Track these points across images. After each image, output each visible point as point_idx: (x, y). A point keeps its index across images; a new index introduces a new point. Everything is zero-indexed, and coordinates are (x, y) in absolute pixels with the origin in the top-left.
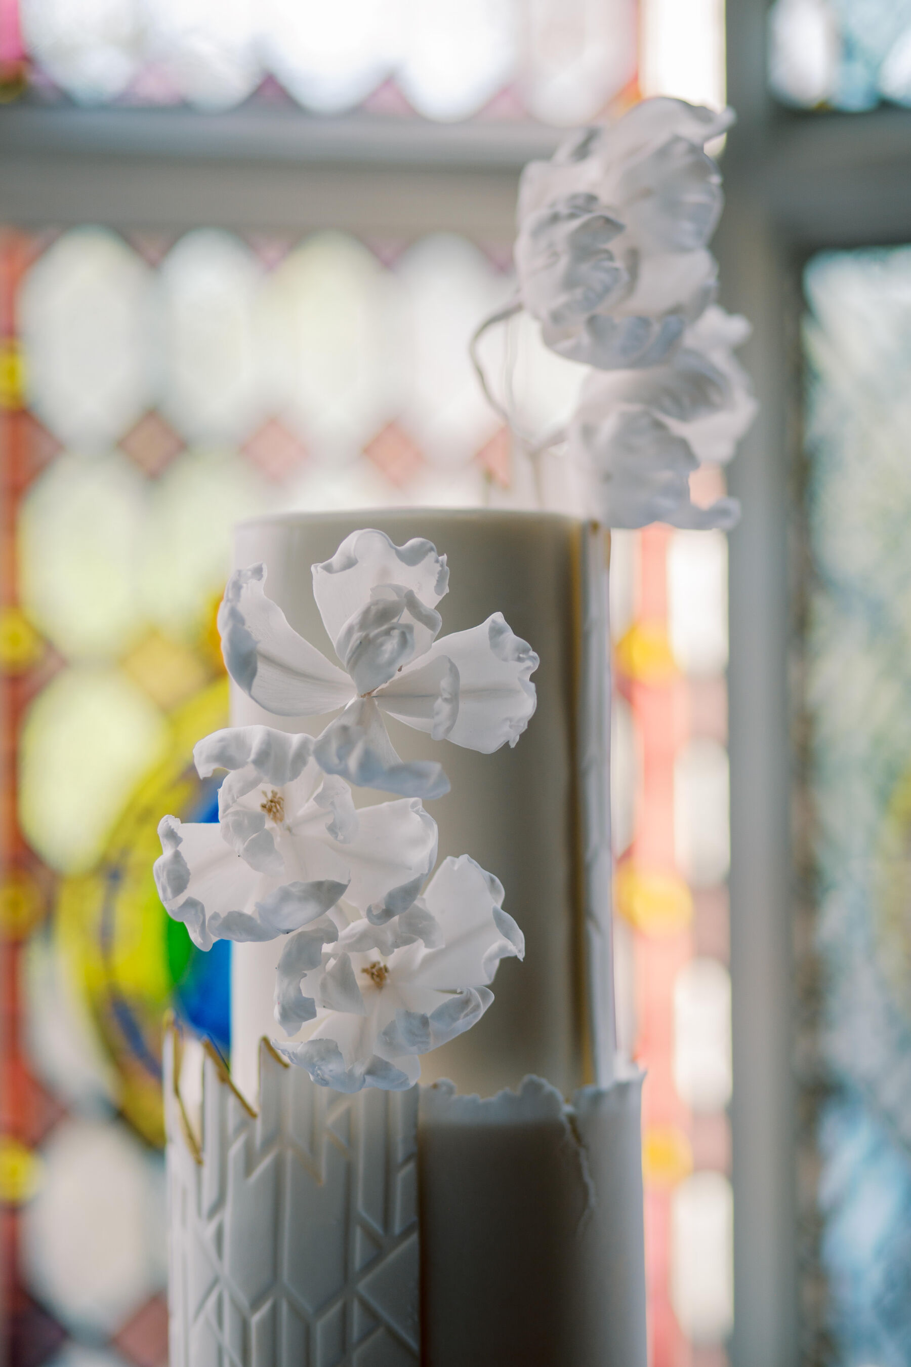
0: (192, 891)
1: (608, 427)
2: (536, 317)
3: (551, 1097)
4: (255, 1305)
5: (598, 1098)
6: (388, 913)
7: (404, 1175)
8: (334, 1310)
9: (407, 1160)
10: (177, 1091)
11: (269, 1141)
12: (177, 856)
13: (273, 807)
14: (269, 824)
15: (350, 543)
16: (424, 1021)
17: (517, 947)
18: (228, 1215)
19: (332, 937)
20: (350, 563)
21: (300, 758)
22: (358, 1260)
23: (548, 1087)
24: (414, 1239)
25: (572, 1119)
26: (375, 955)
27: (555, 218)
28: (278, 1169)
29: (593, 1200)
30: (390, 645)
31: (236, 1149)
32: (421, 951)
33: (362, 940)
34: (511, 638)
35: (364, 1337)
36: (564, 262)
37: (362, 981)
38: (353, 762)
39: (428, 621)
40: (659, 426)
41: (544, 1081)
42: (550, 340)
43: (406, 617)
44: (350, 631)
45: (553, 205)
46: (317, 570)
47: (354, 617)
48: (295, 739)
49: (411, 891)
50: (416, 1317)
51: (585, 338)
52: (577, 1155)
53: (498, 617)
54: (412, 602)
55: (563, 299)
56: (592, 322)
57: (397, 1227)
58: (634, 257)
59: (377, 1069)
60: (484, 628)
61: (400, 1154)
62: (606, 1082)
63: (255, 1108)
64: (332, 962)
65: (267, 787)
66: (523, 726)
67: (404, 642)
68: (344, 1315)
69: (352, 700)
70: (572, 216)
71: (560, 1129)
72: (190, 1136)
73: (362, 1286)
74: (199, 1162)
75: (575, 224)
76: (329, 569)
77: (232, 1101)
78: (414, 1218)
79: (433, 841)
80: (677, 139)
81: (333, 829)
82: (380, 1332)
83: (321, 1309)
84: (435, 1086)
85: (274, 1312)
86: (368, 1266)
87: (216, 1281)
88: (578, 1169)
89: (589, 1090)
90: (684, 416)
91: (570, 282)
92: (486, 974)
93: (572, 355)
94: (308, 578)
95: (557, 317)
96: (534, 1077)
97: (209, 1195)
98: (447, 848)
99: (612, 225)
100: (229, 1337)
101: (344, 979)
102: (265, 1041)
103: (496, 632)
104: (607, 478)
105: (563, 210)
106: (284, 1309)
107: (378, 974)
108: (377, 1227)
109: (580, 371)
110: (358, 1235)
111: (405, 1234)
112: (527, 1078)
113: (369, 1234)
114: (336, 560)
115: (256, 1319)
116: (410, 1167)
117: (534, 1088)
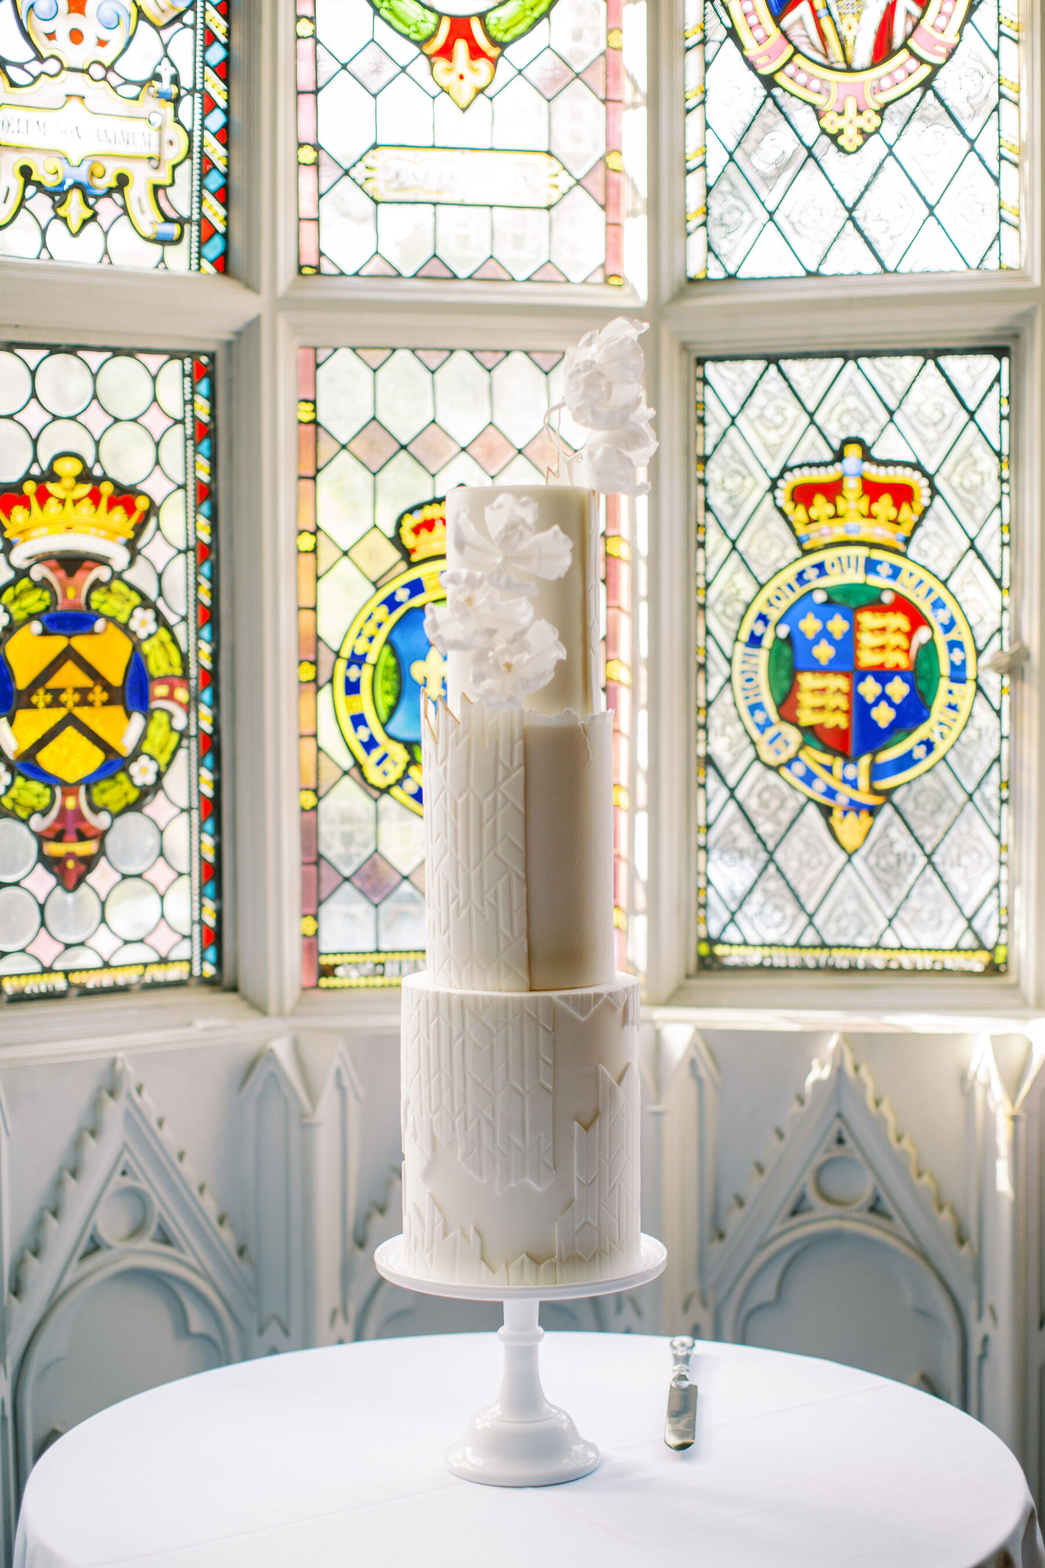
0: (440, 632)
1: (599, 453)
2: (570, 409)
3: (575, 716)
4: (460, 795)
5: (593, 718)
6: (514, 641)
7: (518, 745)
8: (491, 796)
9: (519, 739)
10: (426, 717)
11: (465, 733)
12: (434, 619)
13: (469, 601)
14: (468, 608)
15: (501, 499)
16: (528, 681)
17: (562, 654)
18: (448, 762)
19: (492, 649)
20: (500, 506)
21: (481, 580)
22: (500, 777)
23: (574, 713)
24: (522, 769)
25: (583, 726)
26: (507, 658)
27: (578, 371)
28: (469, 743)
29: (591, 757)
30: (516, 538)
31: (451, 736)
32: (526, 657)
33: (503, 652)
34: (562, 536)
35: (503, 806)
36: (582, 389)
37: (504, 669)
38: (503, 582)
39: (529, 528)
40: (619, 453)
41: (572, 710)
42: (576, 418)
43: (521, 527)
44: (500, 533)
45: (577, 365)
46: (487, 510)
47: (501, 527)
48: (479, 574)
49: (523, 632)
50: (523, 799)
51: (590, 419)
52: (585, 739)
53: (556, 528)
54: (523, 521)
55: (581, 403)
56: (593, 412)
57: (516, 764)
58: (610, 385)
59: (510, 699)
60: (550, 532)
61: (517, 736)
62: (596, 713)
63: (460, 721)
64: (491, 662)
65: (467, 593)
66: (566, 569)
67: (521, 536)
68: (495, 799)
69: (499, 560)
70: (585, 371)
71: (579, 727)
72: (433, 734)
73: (502, 787)
74: (437, 743)
75: (587, 374)
76: (492, 509)
77: (450, 718)
78: (522, 761)
79: (531, 613)
80: (627, 338)
81: (493, 609)
82: (509, 805)
83: (485, 796)
84: (530, 711)
85: (468, 798)
86: (505, 779)
87: (444, 788)
88: (586, 745)
89: (590, 715)
90: (629, 449)
91: (584, 396)
92: (550, 666)
93: (585, 424)
94: (483, 512)
95: (579, 410)
96: (568, 708)
97: (440, 757)
98: (537, 617)
99: (600, 375)
100: (449, 809)
101: (496, 666)
102: (463, 693)
103: (556, 533)
104: (599, 473)
105: (580, 367)
106: (472, 797)
107: (509, 666)
108: (508, 764)
109: (588, 430)
110: (500, 767)
111: (518, 767)
112: (566, 709)
113: (505, 768)
114: (495, 504)
115: (460, 801)
116: (521, 742)
117: (569, 713)
